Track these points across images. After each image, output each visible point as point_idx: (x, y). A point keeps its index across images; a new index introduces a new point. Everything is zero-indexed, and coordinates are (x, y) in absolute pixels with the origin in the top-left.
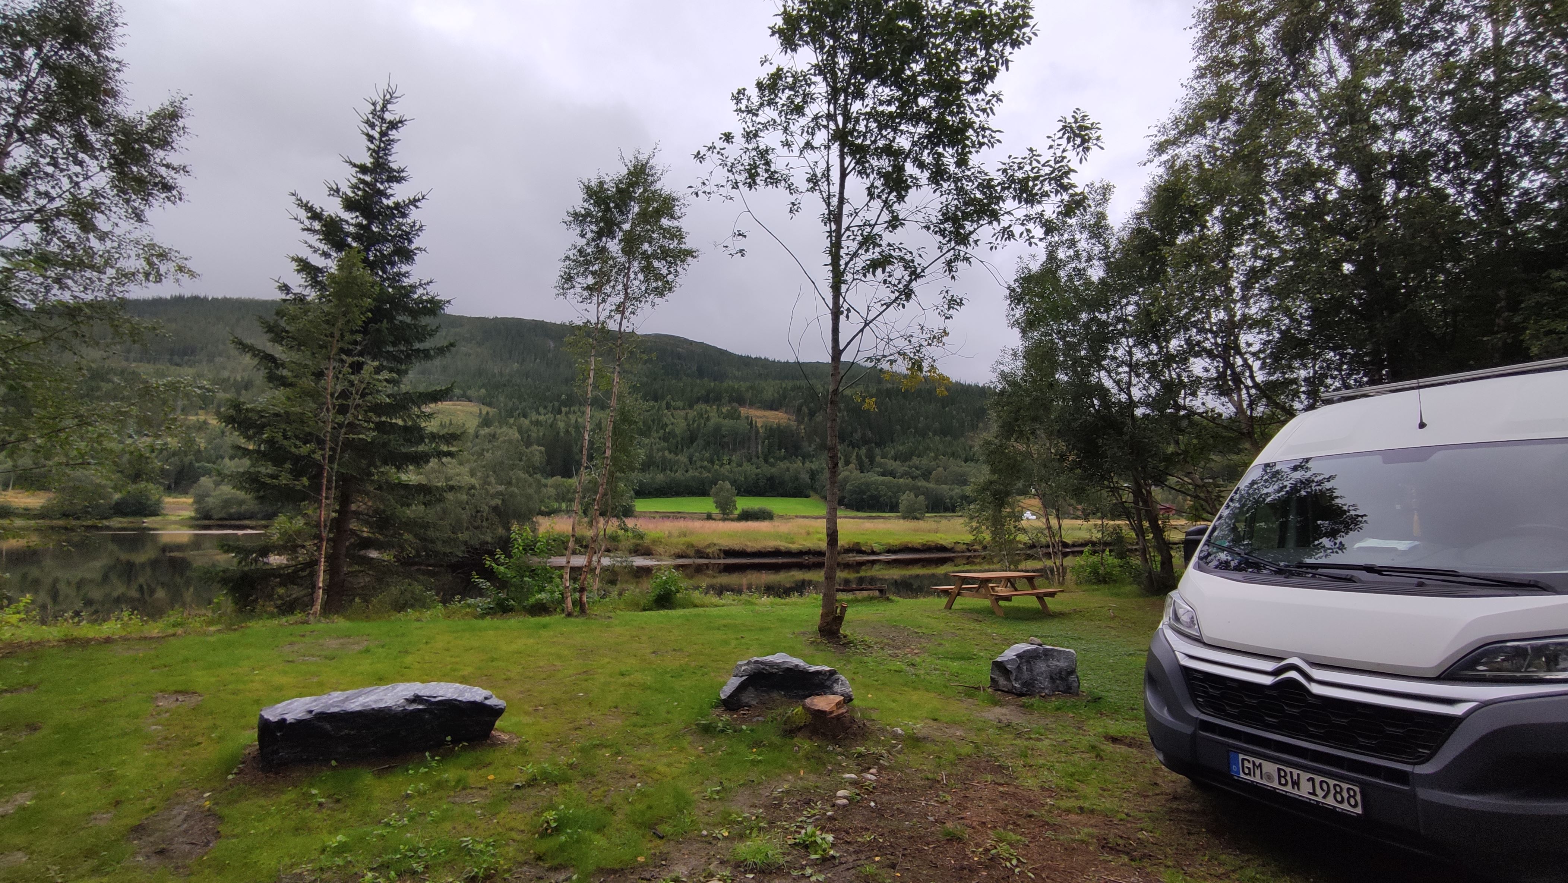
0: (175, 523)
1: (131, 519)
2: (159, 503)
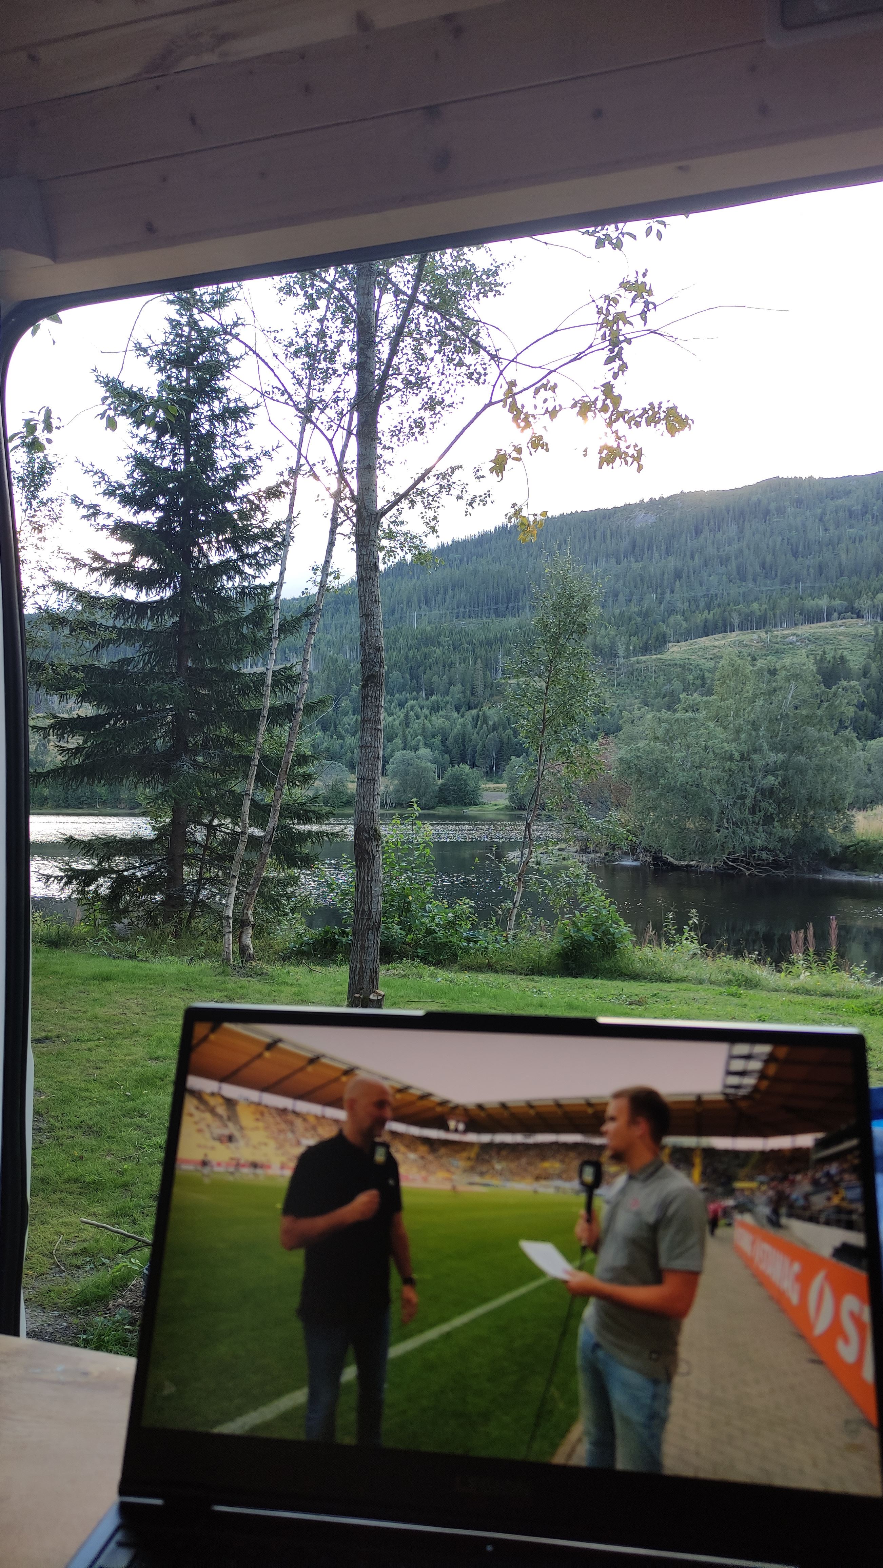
2: (476, 789)
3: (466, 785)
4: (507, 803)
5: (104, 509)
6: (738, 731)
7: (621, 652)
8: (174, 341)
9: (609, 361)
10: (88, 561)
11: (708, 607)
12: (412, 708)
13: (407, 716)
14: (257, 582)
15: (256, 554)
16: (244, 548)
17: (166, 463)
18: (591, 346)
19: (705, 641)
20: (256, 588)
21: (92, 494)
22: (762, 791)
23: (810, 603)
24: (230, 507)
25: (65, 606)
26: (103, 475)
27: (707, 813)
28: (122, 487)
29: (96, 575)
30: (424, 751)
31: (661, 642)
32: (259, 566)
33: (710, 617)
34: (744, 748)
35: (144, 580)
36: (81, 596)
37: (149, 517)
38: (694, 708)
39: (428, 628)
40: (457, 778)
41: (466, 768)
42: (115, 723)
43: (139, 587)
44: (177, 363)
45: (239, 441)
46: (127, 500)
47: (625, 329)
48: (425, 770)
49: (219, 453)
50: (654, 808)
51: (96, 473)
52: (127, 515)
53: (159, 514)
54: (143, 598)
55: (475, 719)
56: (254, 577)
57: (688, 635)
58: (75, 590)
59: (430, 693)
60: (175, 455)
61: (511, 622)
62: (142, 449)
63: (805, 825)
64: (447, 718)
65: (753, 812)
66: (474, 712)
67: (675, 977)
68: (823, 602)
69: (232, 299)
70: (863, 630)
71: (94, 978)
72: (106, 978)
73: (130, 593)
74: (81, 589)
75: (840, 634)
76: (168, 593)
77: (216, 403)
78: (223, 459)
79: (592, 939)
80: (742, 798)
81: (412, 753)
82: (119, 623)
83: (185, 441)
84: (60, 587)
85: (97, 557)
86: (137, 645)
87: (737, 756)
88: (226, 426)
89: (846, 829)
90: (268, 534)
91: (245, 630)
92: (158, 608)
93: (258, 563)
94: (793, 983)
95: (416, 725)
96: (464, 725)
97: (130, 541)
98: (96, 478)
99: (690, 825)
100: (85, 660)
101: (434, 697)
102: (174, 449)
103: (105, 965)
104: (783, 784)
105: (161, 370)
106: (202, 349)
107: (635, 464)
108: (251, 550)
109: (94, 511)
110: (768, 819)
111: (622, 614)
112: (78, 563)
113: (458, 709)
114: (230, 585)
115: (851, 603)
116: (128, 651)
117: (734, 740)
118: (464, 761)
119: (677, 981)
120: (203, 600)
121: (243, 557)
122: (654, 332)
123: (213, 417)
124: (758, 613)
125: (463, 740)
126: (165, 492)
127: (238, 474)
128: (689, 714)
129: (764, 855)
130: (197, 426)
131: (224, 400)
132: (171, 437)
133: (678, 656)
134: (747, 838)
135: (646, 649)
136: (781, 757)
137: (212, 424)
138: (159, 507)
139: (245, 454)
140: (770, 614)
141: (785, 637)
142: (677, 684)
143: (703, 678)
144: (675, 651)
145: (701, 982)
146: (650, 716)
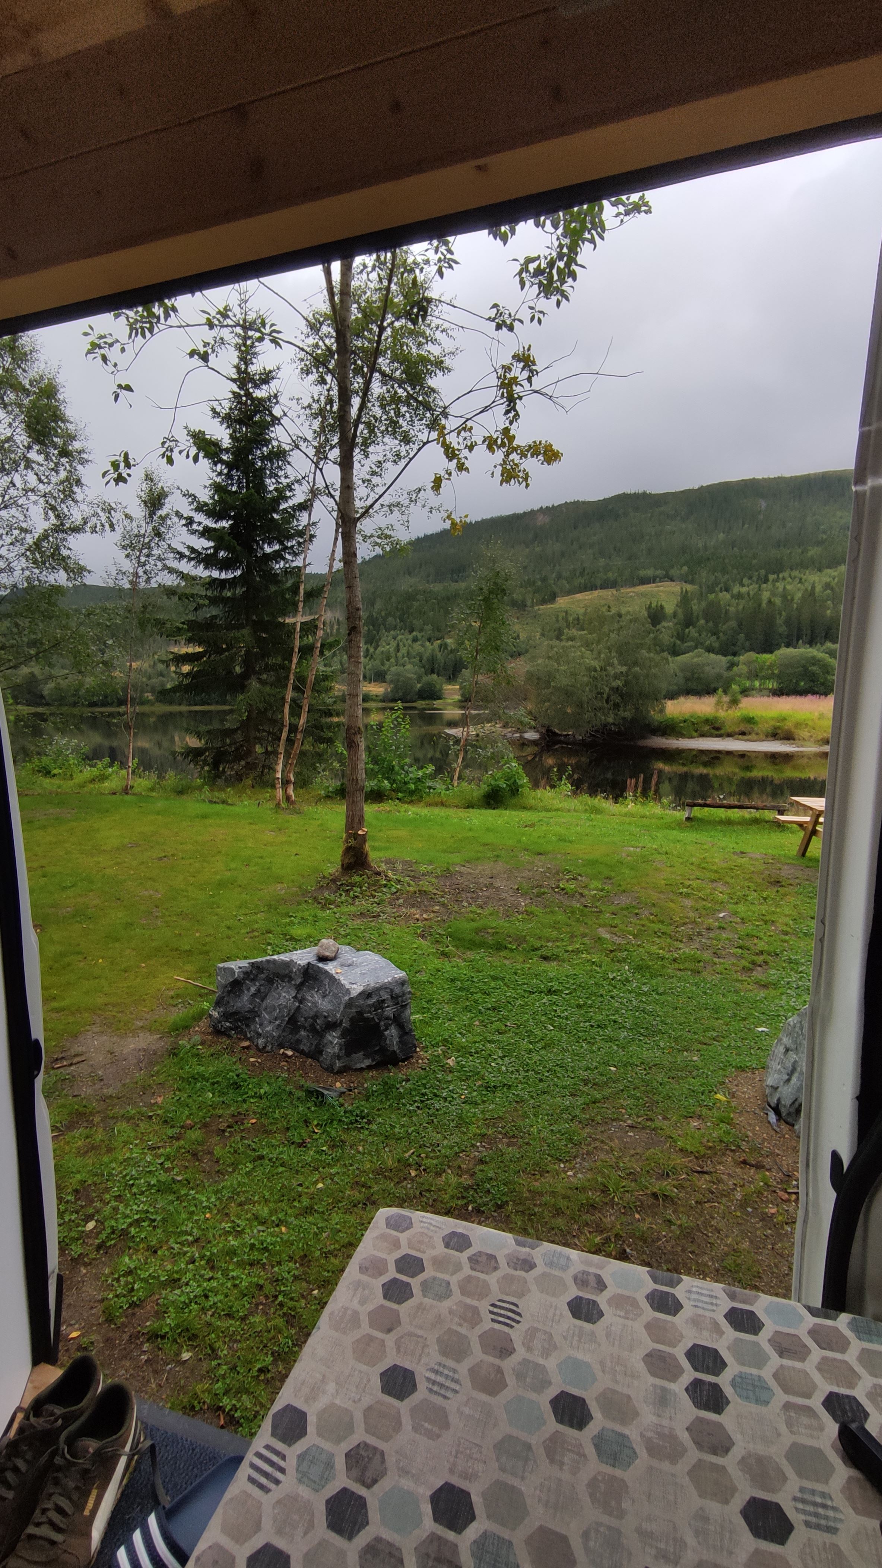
0: (450, 704)
1: (427, 702)
2: (441, 689)
3: (435, 687)
4: (460, 698)
5: (196, 520)
6: (599, 653)
7: (529, 603)
8: (236, 406)
9: (507, 412)
10: (187, 553)
11: (582, 574)
12: (401, 640)
13: (398, 645)
14: (294, 564)
15: (293, 546)
16: (285, 543)
17: (234, 489)
18: (494, 402)
19: (579, 596)
20: (294, 568)
21: (187, 510)
22: (612, 689)
23: (642, 573)
24: (276, 516)
25: (176, 583)
26: (195, 497)
27: (580, 705)
28: (206, 504)
29: (193, 563)
30: (409, 667)
31: (553, 598)
32: (296, 555)
33: (583, 581)
34: (602, 664)
35: (224, 565)
36: (183, 576)
37: (225, 524)
38: (572, 639)
39: (410, 590)
40: (429, 684)
41: (435, 676)
42: (209, 657)
43: (221, 570)
44: (240, 422)
45: (281, 473)
46: (211, 513)
47: (517, 389)
48: (410, 679)
49: (268, 481)
50: (549, 701)
51: (190, 496)
52: (210, 523)
53: (230, 522)
54: (223, 576)
55: (440, 646)
56: (292, 561)
57: (569, 593)
58: (182, 572)
59: (411, 631)
60: (241, 483)
61: (463, 585)
62: (218, 480)
63: (637, 709)
64: (423, 646)
65: (607, 702)
66: (439, 642)
67: (554, 808)
68: (650, 572)
69: (273, 378)
70: (674, 589)
71: (198, 817)
72: (205, 817)
73: (215, 574)
74: (185, 572)
75: (662, 591)
76: (239, 573)
77: (265, 449)
78: (271, 484)
79: (505, 786)
80: (602, 694)
81: (402, 668)
82: (209, 593)
83: (246, 474)
84: (171, 571)
85: (192, 550)
86: (221, 606)
87: (598, 669)
88: (272, 464)
89: (662, 711)
90: (301, 534)
91: (287, 596)
92: (233, 582)
93: (294, 552)
94: (625, 810)
95: (403, 650)
96: (433, 650)
97: (213, 540)
98: (190, 500)
99: (569, 711)
100: (191, 617)
101: (414, 633)
102: (239, 479)
103: (206, 808)
104: (625, 685)
105: (228, 427)
106: (256, 412)
107: (524, 483)
108: (290, 544)
109: (190, 521)
110: (616, 706)
111: (529, 579)
112: (182, 556)
113: (429, 640)
114: (277, 566)
115: (667, 572)
116: (214, 611)
117: (596, 659)
118: (432, 672)
119: (555, 810)
120: (260, 576)
121: (285, 548)
122: (536, 392)
123: (263, 458)
124: (612, 579)
125: (432, 659)
126: (233, 508)
127: (281, 496)
128: (570, 643)
129: (613, 728)
130: (253, 464)
131: (270, 446)
132: (237, 471)
133: (563, 606)
134: (603, 718)
135: (543, 602)
136: (624, 669)
137: (263, 462)
138: (230, 518)
139: (283, 480)
140: (619, 579)
141: (628, 593)
142: (562, 623)
143: (578, 619)
144: (562, 602)
145: (569, 811)
146: (545, 643)
